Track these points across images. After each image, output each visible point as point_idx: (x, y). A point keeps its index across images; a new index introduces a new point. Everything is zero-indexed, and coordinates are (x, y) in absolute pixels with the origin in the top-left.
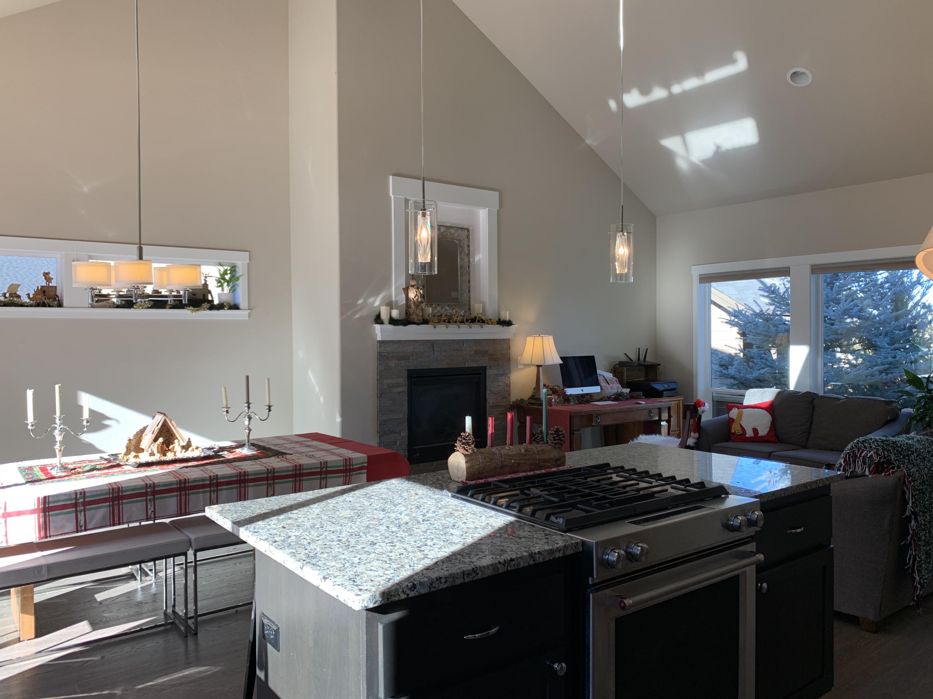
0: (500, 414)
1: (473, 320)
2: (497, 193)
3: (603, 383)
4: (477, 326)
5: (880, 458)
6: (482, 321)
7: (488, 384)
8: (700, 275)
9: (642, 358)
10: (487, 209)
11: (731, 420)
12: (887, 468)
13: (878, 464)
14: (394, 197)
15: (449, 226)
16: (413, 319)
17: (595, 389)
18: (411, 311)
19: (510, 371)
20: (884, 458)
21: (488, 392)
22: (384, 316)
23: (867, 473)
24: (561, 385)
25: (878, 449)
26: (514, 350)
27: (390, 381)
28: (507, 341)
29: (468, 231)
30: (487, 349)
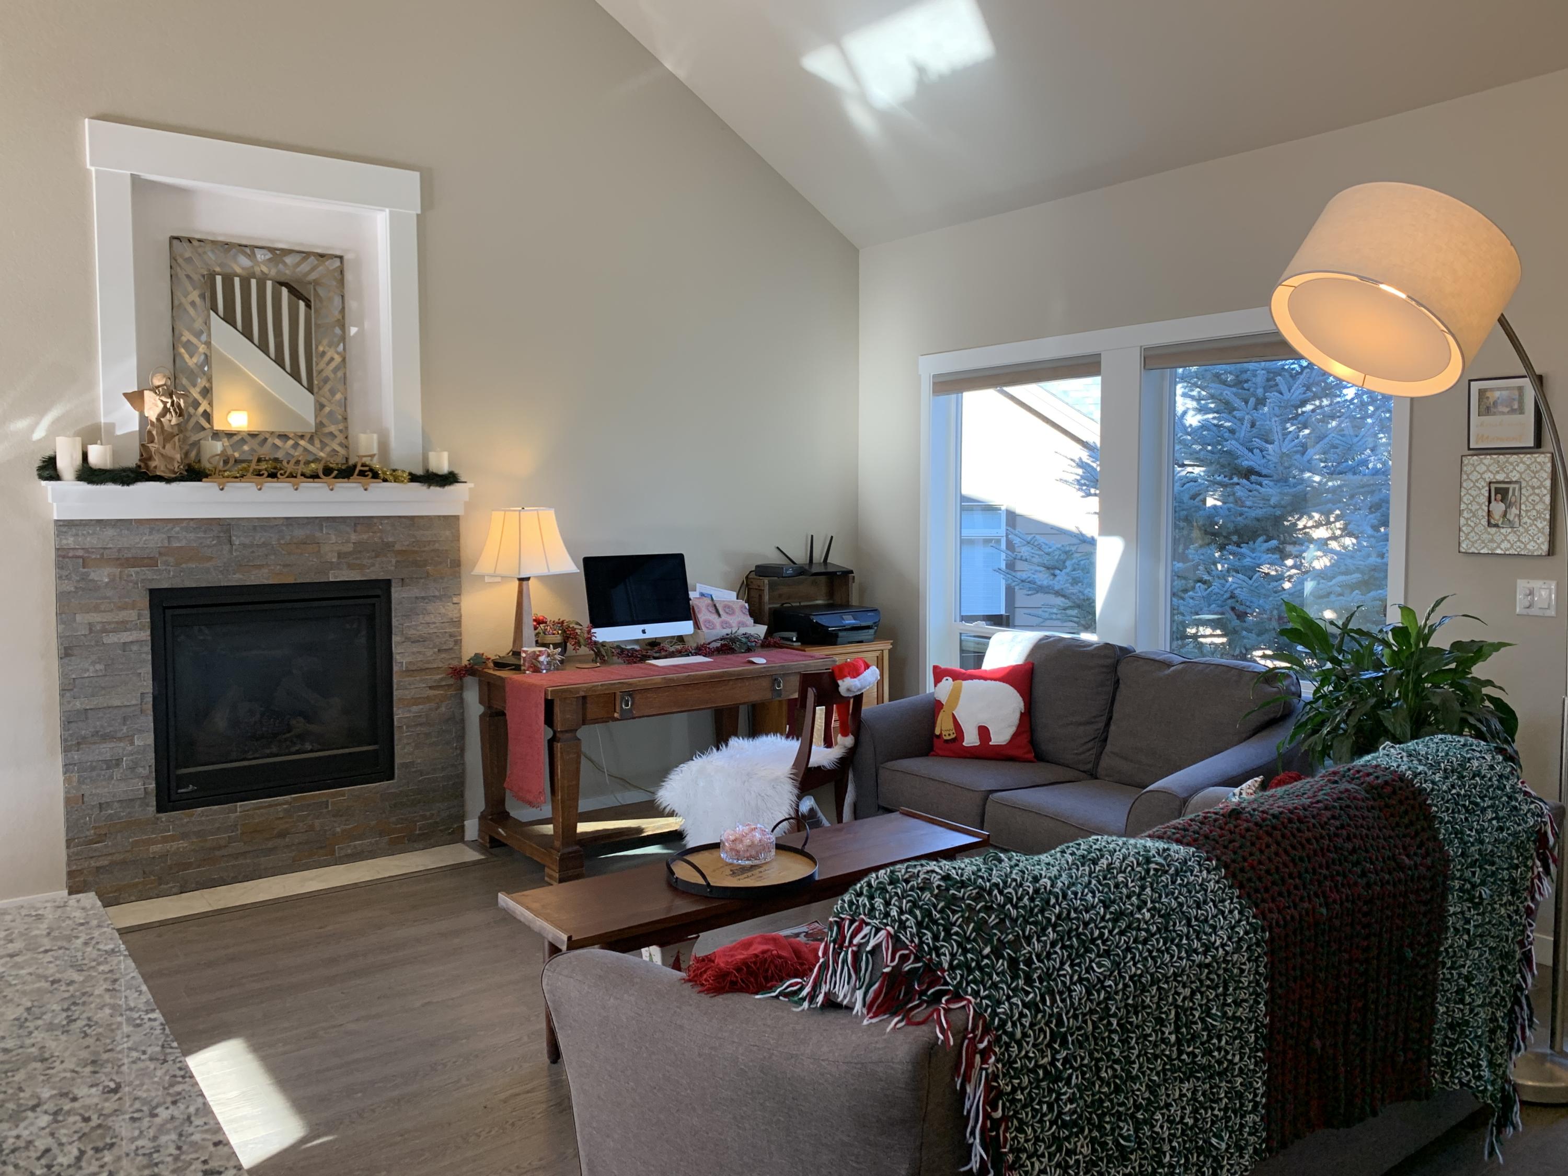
0: (430, 688)
1: (346, 472)
2: (416, 175)
3: (704, 615)
4: (354, 485)
5: (904, 958)
6: (375, 475)
7: (394, 622)
8: (934, 376)
9: (818, 556)
10: (387, 210)
11: (937, 706)
12: (923, 993)
13: (896, 980)
14: (97, 171)
15: (282, 250)
16: (156, 467)
17: (684, 628)
18: (153, 447)
19: (460, 588)
20: (917, 959)
21: (395, 639)
22: (67, 463)
23: (858, 1006)
24: (585, 620)
25: (903, 925)
26: (469, 541)
27: (95, 618)
28: (451, 522)
29: (342, 262)
30: (390, 540)
